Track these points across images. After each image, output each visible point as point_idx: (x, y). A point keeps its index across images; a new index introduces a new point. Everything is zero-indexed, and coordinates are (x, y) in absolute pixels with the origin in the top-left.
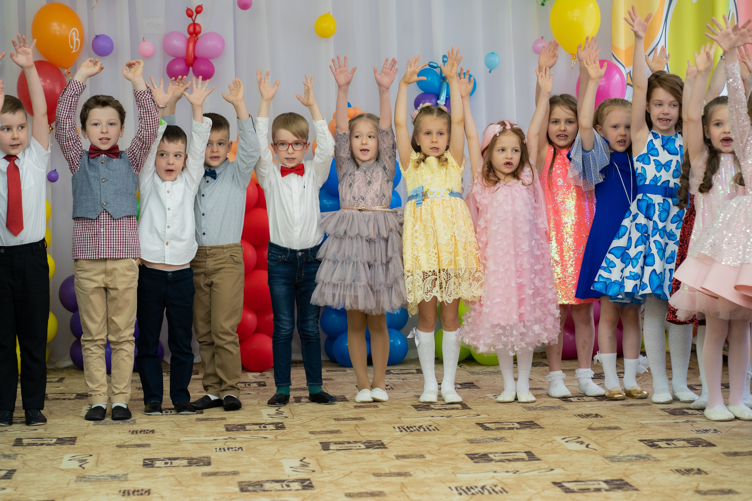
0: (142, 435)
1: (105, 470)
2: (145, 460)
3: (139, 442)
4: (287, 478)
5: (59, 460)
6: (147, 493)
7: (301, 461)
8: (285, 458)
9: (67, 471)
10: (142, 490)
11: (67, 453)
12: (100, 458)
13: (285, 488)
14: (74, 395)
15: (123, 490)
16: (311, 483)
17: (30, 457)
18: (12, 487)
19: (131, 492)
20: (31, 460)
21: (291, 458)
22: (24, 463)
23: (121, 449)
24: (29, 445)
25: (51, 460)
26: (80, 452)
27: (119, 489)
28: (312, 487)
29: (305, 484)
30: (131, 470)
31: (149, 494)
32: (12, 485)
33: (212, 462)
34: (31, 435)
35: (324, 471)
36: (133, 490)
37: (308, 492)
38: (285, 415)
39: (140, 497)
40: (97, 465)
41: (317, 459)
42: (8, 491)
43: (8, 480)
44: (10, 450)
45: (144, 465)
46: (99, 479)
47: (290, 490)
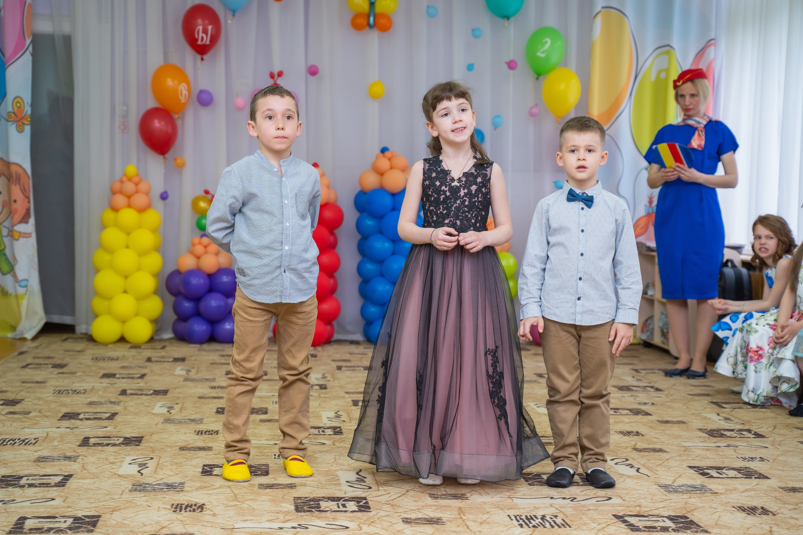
0: (219, 390)
1: (186, 415)
2: (218, 408)
3: (215, 395)
4: (324, 426)
5: (152, 407)
6: (216, 433)
7: (336, 413)
8: (324, 411)
9: (158, 415)
10: (212, 431)
11: (159, 401)
12: (184, 406)
13: (321, 433)
14: (171, 359)
15: (198, 430)
16: (341, 430)
17: (130, 403)
18: (113, 426)
19: (204, 432)
20: (131, 406)
21: (328, 411)
22: (125, 408)
23: (201, 400)
24: (131, 394)
25: (146, 406)
26: (169, 401)
27: (195, 430)
28: (342, 433)
29: (336, 430)
30: (206, 416)
31: (217, 434)
32: (113, 424)
33: (268, 412)
34: (134, 388)
35: (352, 422)
36: (205, 430)
37: (338, 437)
38: (328, 379)
39: (210, 436)
40: (181, 411)
41: (348, 413)
42: (109, 429)
43: (111, 421)
44: (116, 398)
45: (216, 412)
46: (181, 422)
47: (325, 435)
